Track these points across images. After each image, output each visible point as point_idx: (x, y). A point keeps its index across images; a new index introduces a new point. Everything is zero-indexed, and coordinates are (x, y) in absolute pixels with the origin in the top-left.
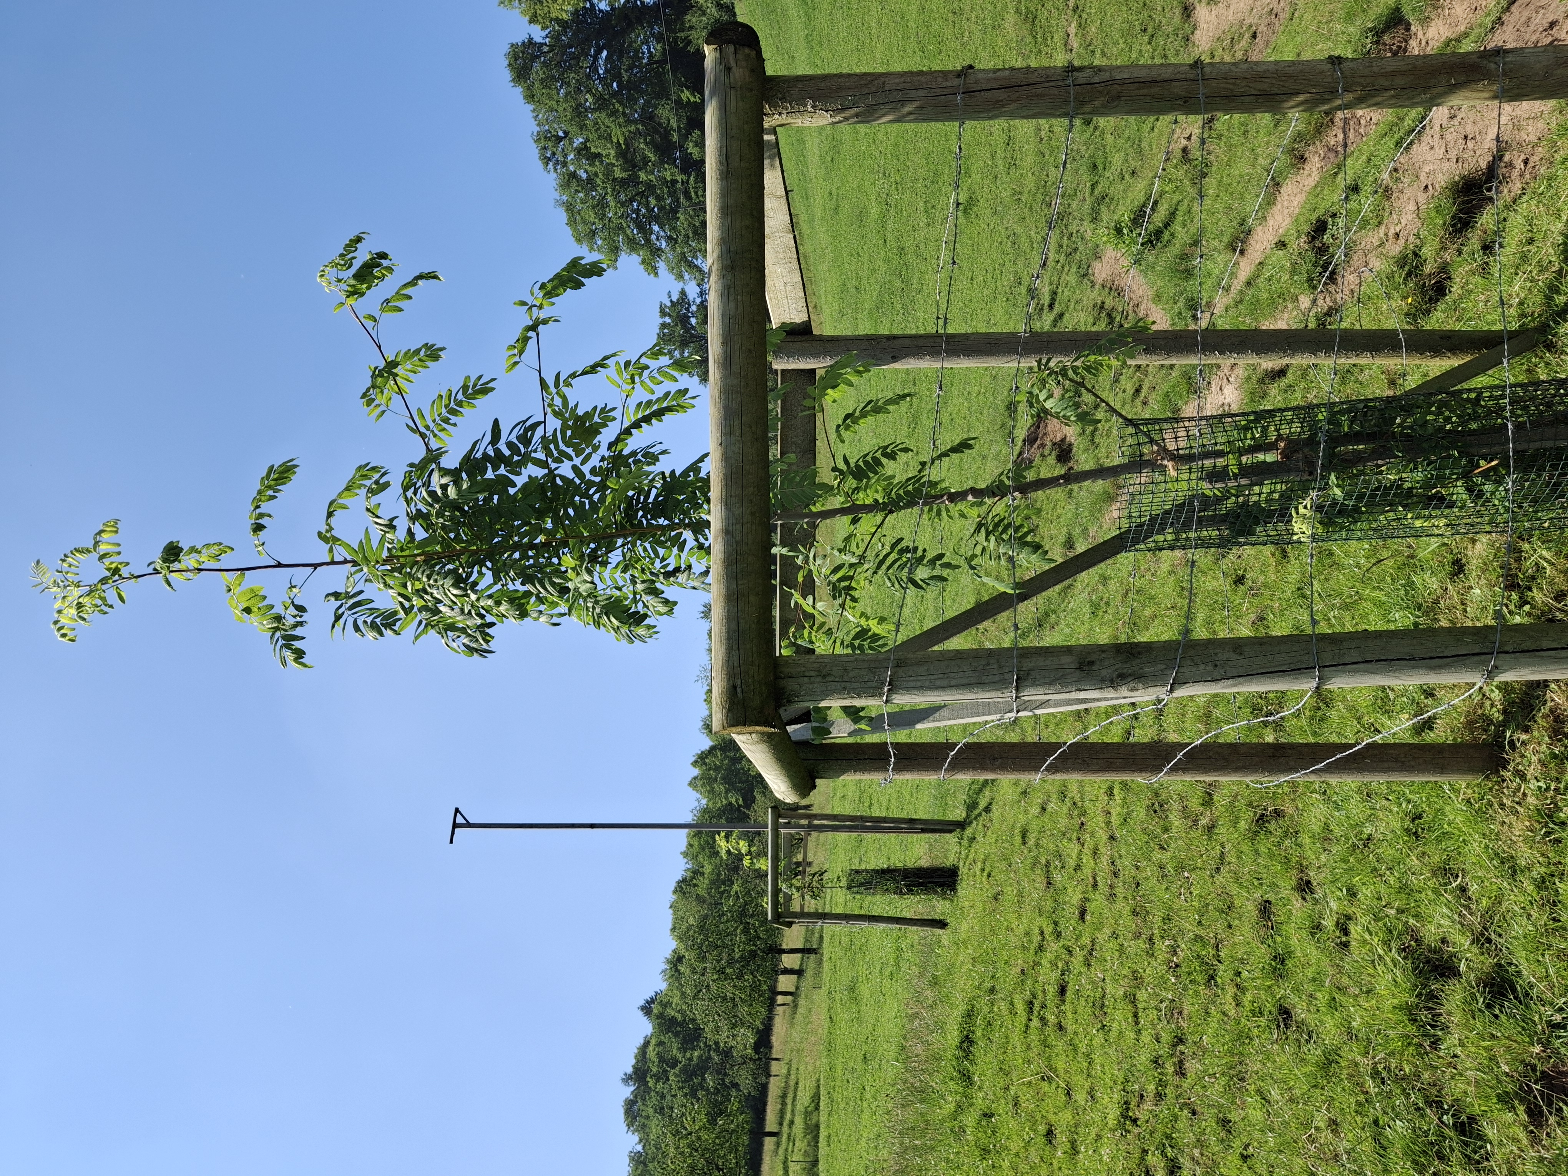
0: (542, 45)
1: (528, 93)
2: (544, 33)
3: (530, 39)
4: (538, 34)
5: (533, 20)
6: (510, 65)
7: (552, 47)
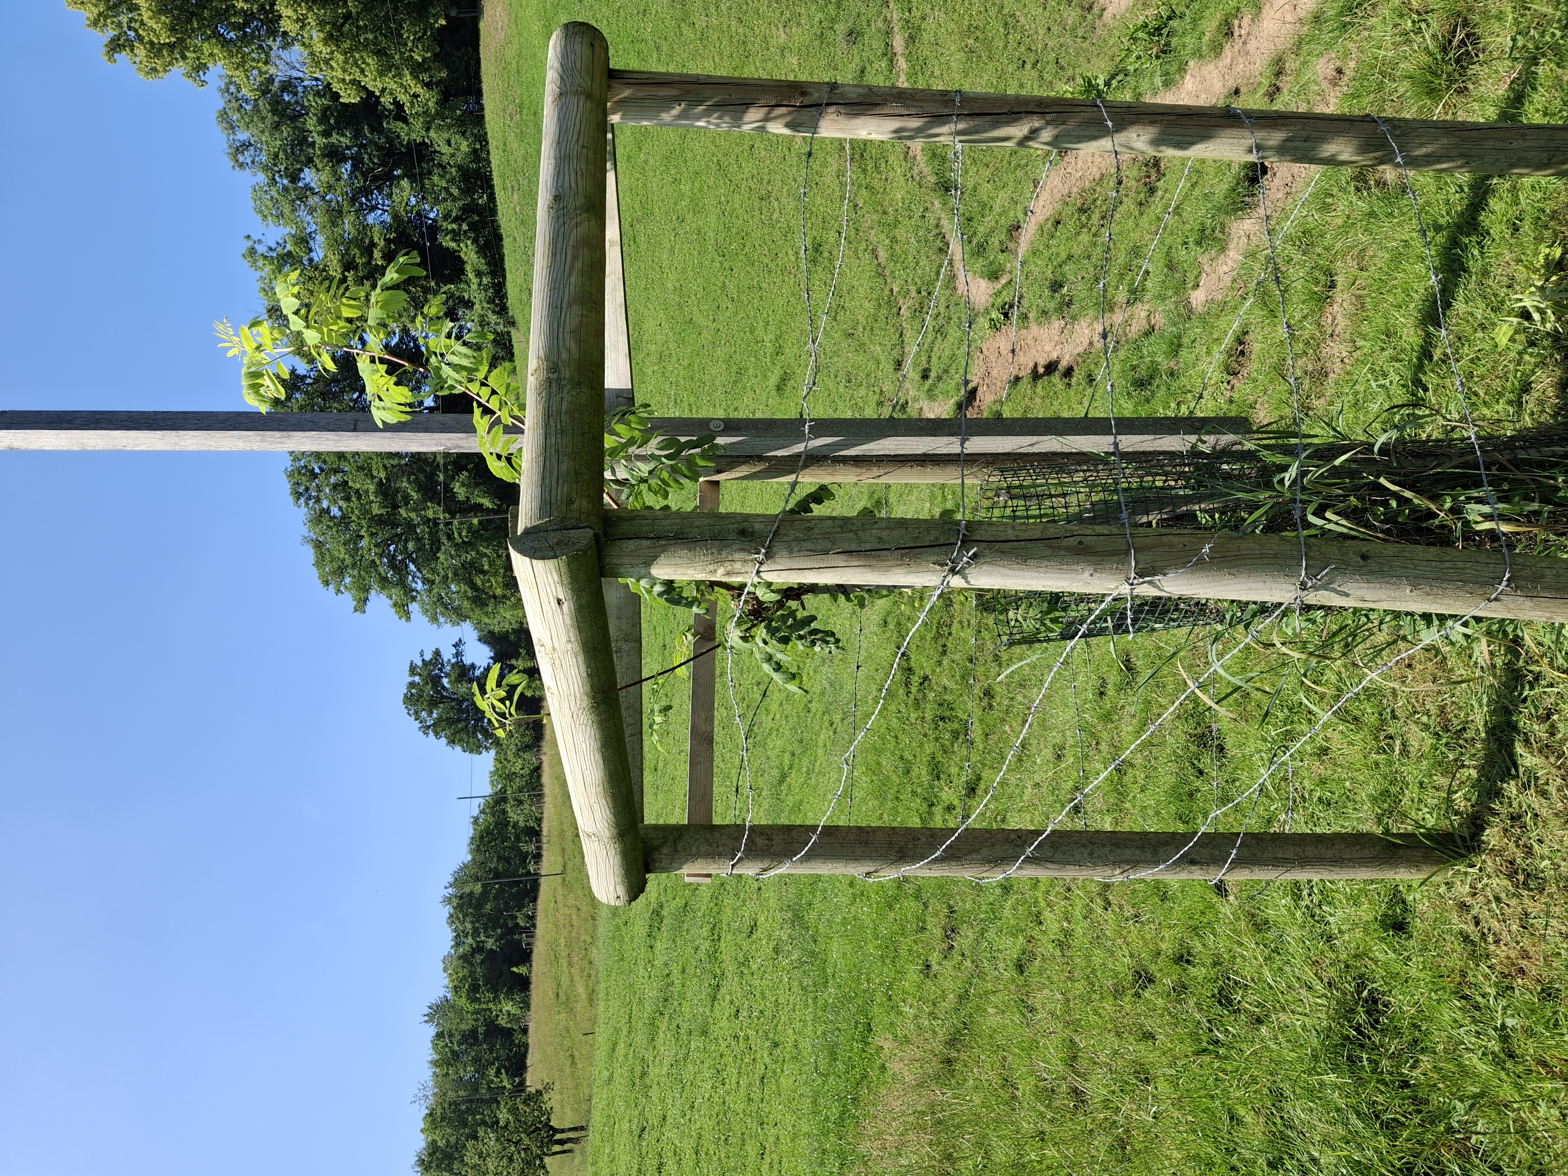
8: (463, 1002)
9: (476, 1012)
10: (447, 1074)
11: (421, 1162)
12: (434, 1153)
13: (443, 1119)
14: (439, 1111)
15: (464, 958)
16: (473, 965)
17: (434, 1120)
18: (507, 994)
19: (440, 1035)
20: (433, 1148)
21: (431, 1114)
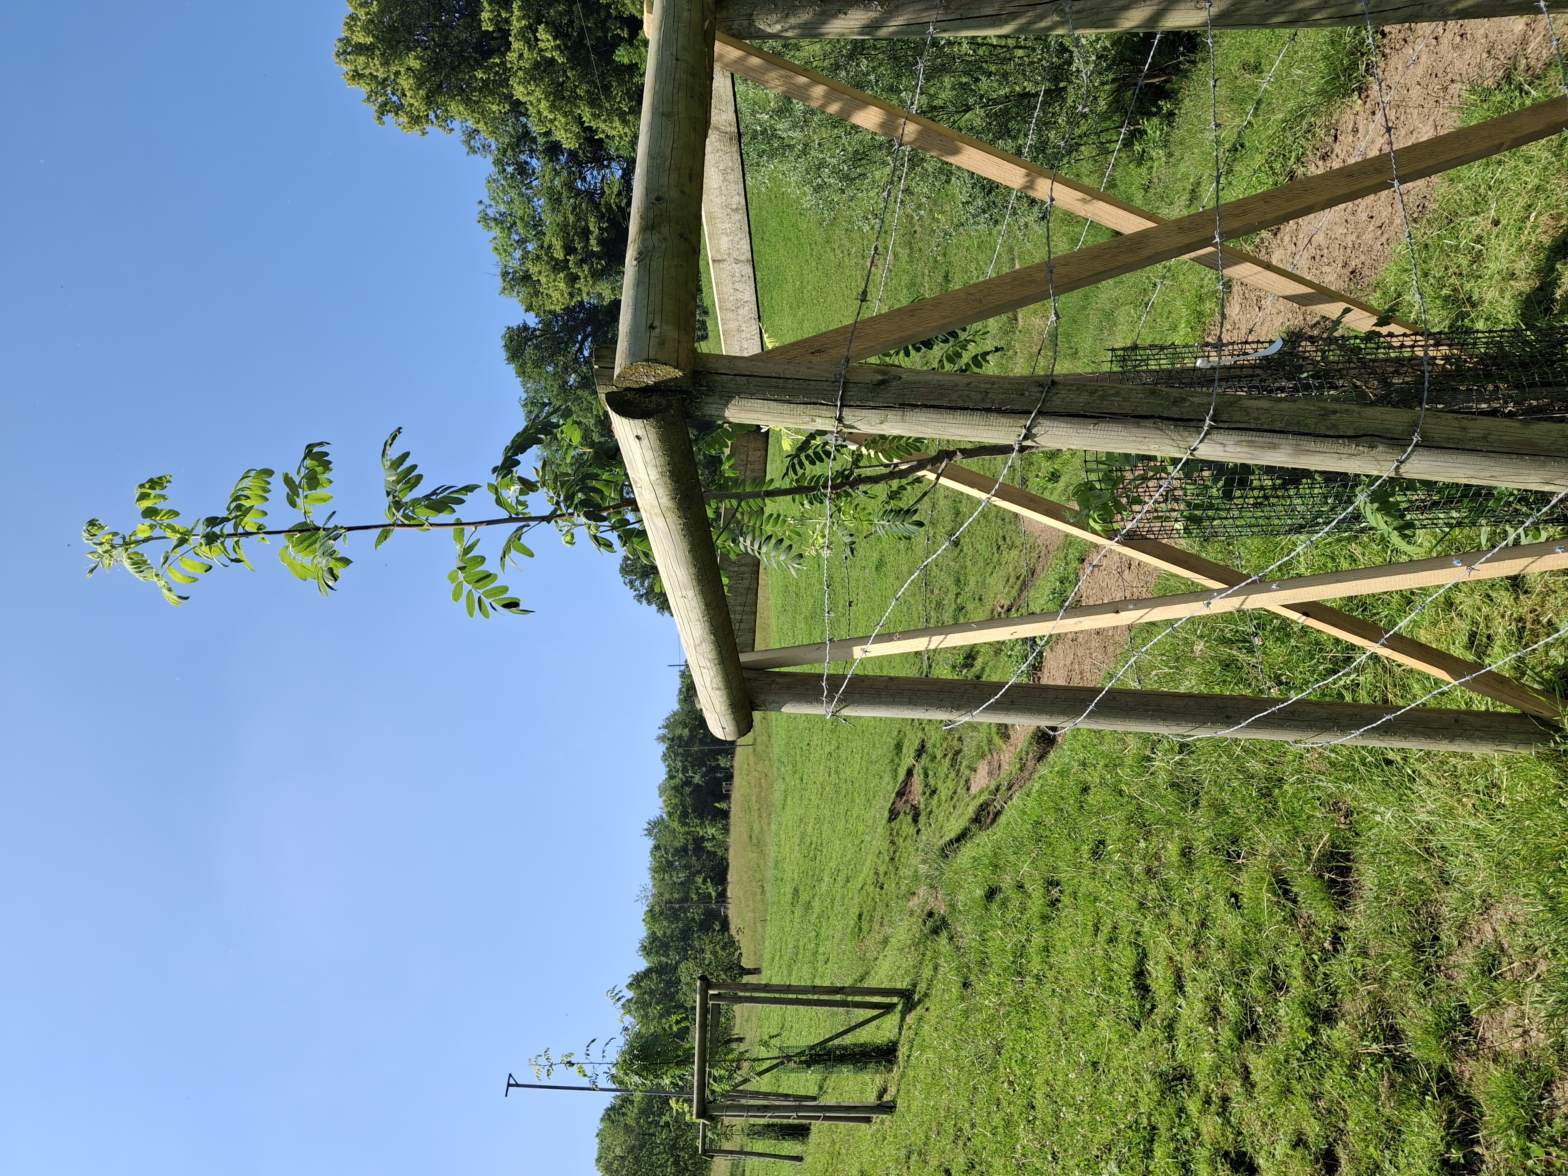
0: (535, 330)
1: (520, 370)
2: (537, 320)
3: (525, 324)
4: (532, 320)
5: (529, 308)
6: (506, 346)
7: (544, 332)
8: (675, 825)
9: (687, 833)
10: (663, 879)
11: (644, 948)
12: (654, 941)
13: (661, 914)
14: (657, 909)
15: (675, 788)
16: (682, 795)
17: (653, 915)
18: (711, 821)
19: (657, 848)
20: (653, 938)
21: (651, 911)
